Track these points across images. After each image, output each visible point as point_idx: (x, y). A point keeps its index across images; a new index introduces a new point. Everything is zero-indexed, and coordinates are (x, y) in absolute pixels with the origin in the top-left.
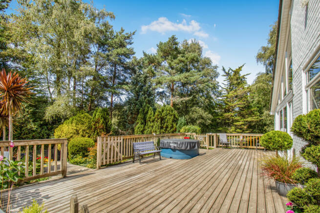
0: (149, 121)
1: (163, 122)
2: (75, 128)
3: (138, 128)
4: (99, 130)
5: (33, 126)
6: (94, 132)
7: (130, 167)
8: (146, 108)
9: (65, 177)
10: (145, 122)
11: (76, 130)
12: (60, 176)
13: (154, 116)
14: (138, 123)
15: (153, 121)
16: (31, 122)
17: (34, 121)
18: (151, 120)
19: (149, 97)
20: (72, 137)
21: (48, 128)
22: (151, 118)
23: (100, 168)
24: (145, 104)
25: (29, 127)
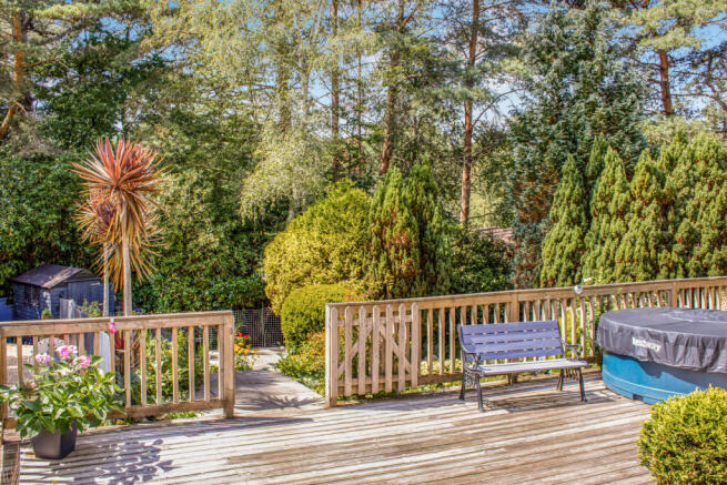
0: (605, 209)
1: (670, 216)
2: (318, 245)
3: (557, 241)
4: (392, 251)
5: (211, 237)
6: (378, 258)
7: (432, 418)
8: (594, 153)
9: (230, 417)
10: (583, 217)
11: (321, 250)
12: (218, 413)
13: (625, 189)
14: (556, 219)
15: (621, 213)
16: (210, 228)
17: (214, 223)
18: (612, 209)
19: (609, 101)
20: (308, 274)
21: (251, 239)
22: (610, 196)
23: (333, 405)
24: (588, 133)
25: (202, 240)
